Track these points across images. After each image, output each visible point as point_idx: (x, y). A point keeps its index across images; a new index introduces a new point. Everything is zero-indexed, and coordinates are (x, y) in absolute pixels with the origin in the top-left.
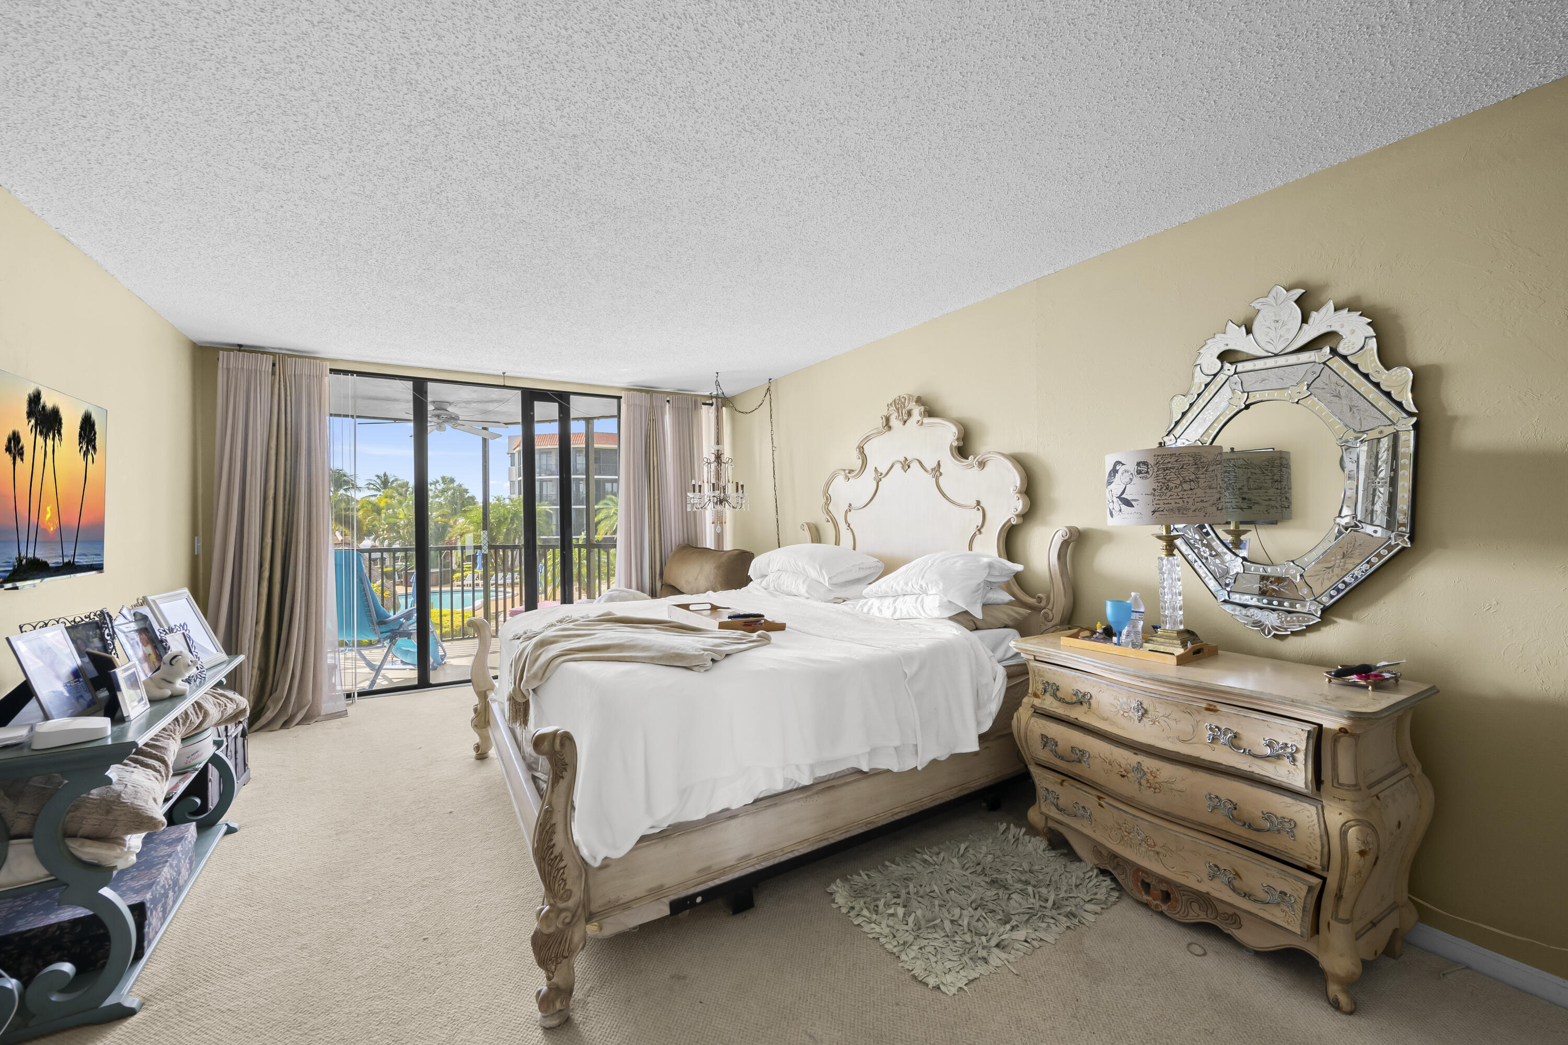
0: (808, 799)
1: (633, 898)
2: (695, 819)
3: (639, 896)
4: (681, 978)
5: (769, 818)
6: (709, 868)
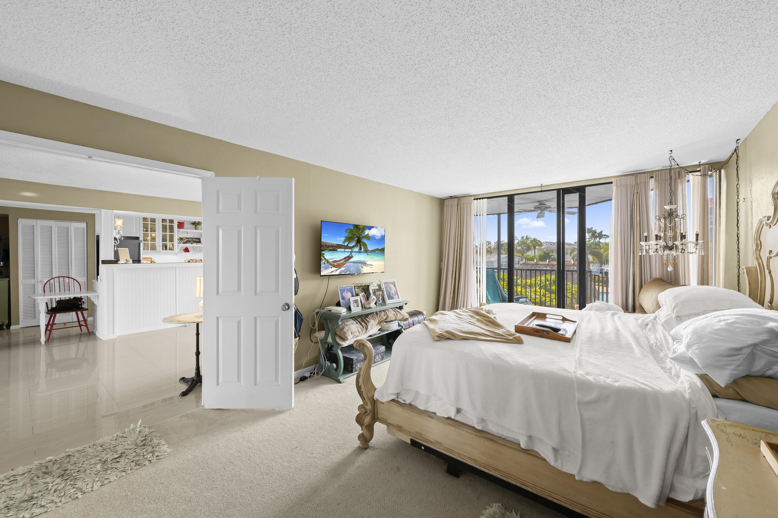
0: (478, 437)
1: (392, 423)
2: (420, 408)
3: (393, 424)
4: (398, 470)
5: (452, 431)
6: (421, 434)
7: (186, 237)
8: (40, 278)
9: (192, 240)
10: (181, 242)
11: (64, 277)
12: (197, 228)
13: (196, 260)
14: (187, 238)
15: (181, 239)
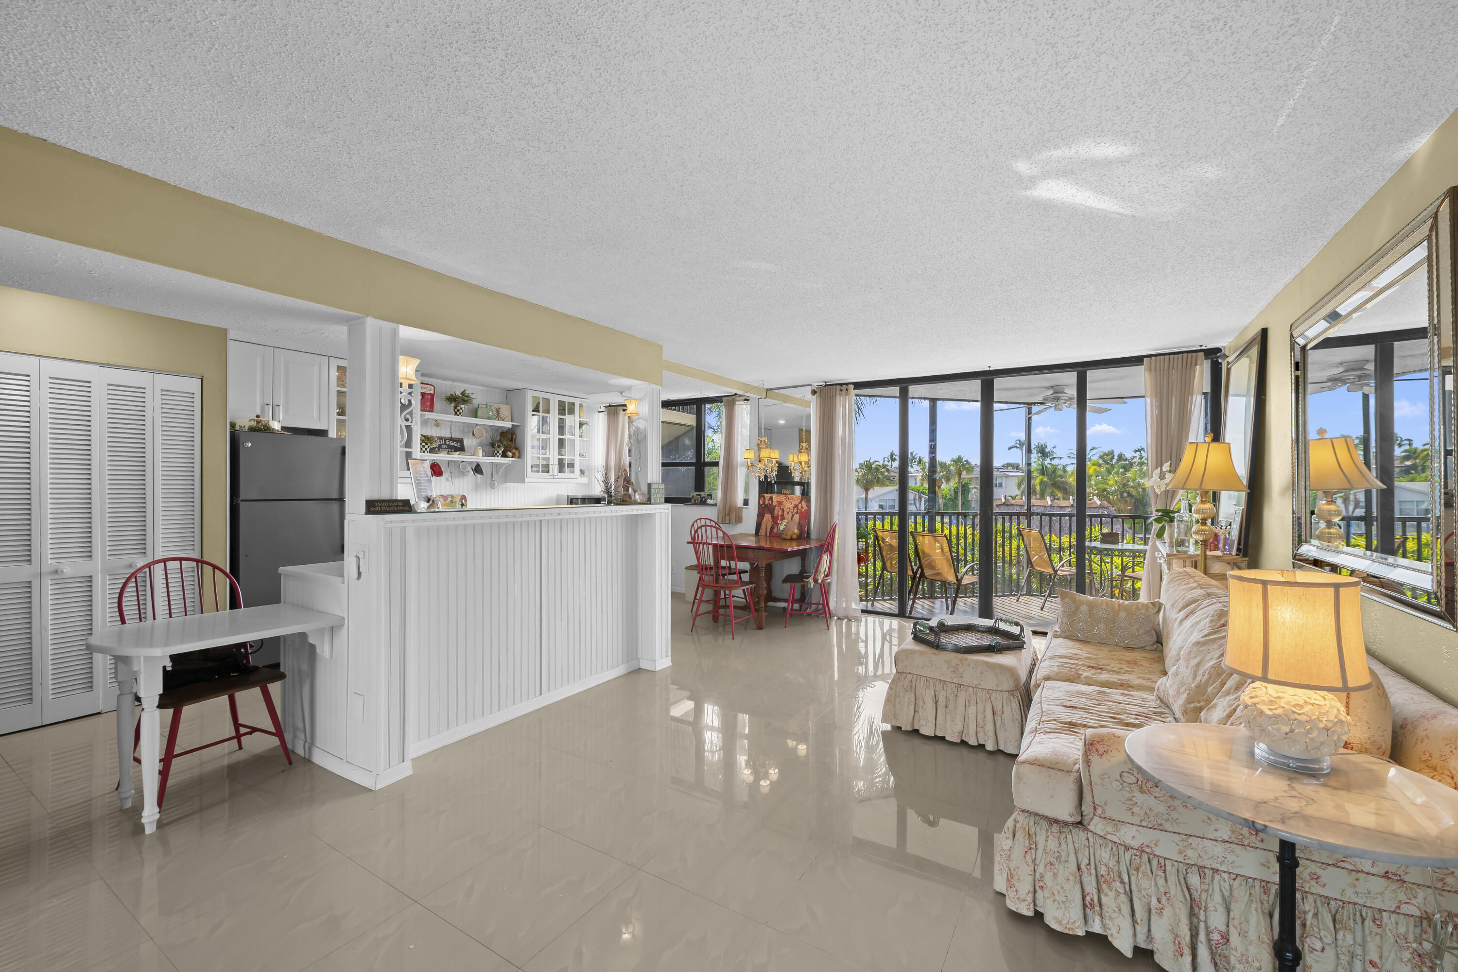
7: (439, 435)
8: (49, 562)
9: (445, 444)
10: (426, 447)
11: (180, 559)
12: (461, 411)
13: (453, 497)
14: (440, 438)
15: (426, 440)
